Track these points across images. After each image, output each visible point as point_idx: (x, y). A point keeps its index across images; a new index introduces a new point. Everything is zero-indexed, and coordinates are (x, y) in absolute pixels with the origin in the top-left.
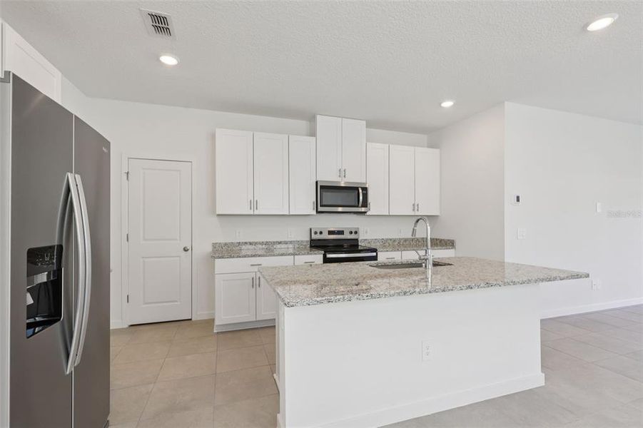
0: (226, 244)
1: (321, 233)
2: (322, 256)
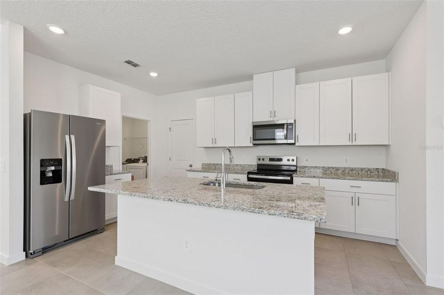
0: (208, 164)
1: (263, 160)
2: (246, 176)
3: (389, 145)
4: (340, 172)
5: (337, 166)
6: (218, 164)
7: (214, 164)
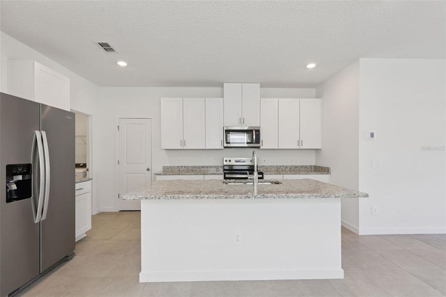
0: (170, 167)
1: (230, 161)
2: (223, 176)
3: (321, 149)
4: (288, 169)
5: (286, 165)
6: (182, 167)
7: (178, 167)
